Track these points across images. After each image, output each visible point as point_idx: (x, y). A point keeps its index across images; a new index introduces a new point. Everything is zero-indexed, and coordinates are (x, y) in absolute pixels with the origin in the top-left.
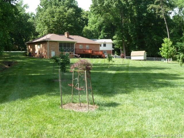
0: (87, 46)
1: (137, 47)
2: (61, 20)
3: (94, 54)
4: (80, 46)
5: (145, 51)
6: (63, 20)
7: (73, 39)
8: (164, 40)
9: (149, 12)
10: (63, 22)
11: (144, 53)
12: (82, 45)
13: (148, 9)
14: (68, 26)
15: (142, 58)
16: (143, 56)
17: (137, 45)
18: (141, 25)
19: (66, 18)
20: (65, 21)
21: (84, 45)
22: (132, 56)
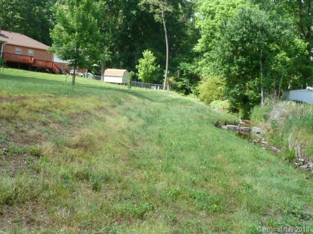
0: (30, 52)
1: (121, 63)
2: (4, 6)
3: (36, 65)
4: (18, 49)
5: (125, 70)
6: (7, 7)
7: (8, 37)
8: (143, 53)
9: (142, 10)
10: (7, 10)
11: (123, 73)
12: (33, 51)
13: (139, 4)
14: (15, 18)
15: (120, 80)
16: (122, 78)
17: (122, 61)
18: (129, 28)
19: (13, 4)
20: (10, 8)
21: (25, 49)
22: (106, 76)
